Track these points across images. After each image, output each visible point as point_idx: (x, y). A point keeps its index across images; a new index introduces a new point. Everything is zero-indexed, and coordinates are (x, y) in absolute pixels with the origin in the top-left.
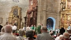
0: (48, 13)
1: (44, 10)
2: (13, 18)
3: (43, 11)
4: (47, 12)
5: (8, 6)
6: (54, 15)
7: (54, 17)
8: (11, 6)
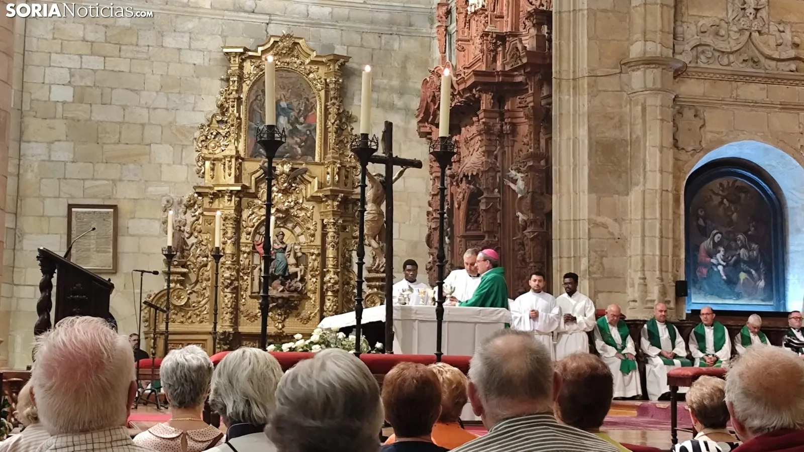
0: (691, 88)
1: (636, 50)
2: (243, 195)
3: (626, 65)
4: (680, 73)
5: (170, 42)
6: (785, 107)
7: (781, 141)
8: (214, 45)
